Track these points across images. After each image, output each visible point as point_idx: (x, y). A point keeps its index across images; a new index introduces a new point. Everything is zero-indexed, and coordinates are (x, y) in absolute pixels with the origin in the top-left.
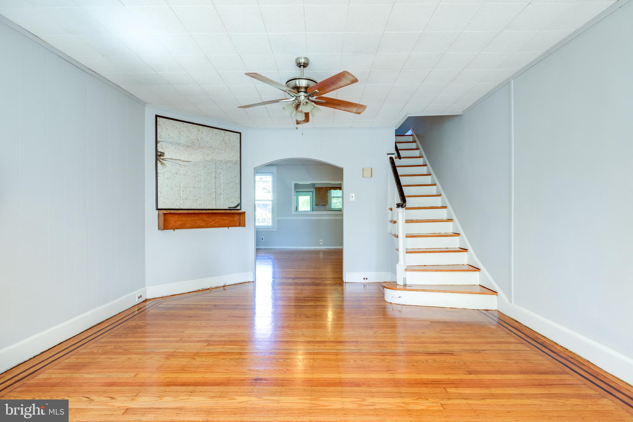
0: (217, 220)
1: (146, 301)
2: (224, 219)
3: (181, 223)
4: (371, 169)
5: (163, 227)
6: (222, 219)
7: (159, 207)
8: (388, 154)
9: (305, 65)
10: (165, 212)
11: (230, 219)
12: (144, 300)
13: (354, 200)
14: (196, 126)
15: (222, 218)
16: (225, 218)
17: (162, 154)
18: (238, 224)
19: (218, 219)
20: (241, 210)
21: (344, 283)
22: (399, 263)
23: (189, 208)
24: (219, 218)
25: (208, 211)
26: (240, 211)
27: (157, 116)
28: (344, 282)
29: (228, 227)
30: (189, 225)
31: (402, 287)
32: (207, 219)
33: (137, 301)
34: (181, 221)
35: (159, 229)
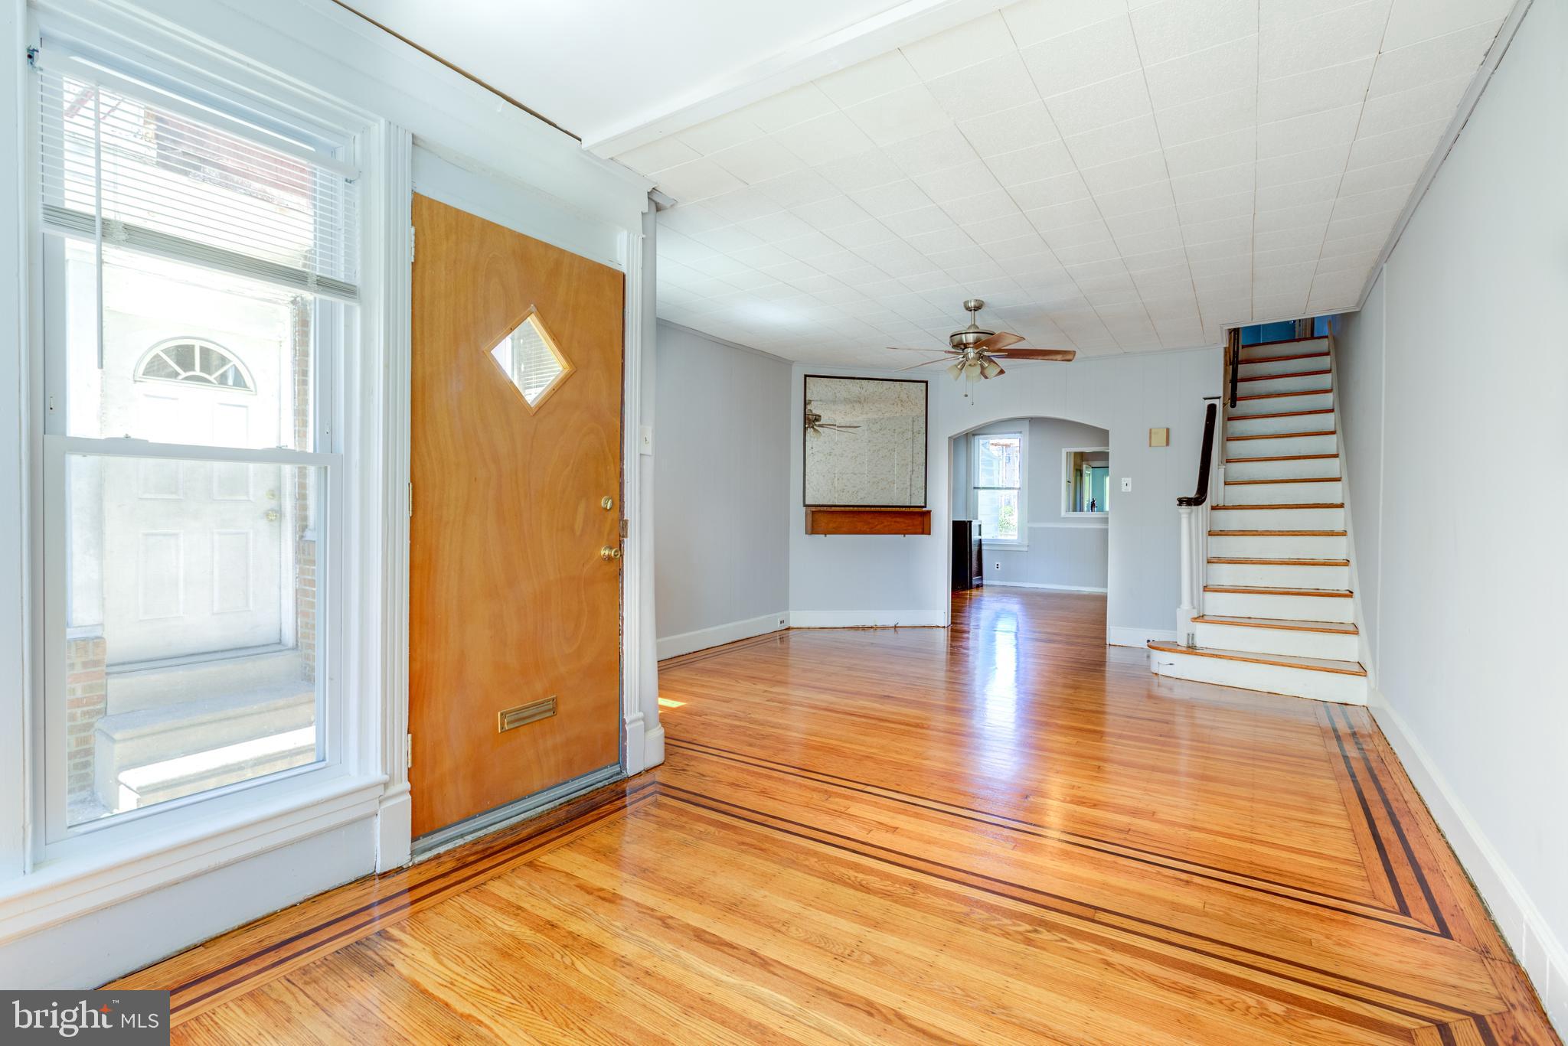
0: (886, 524)
1: (788, 629)
2: (898, 522)
3: (835, 525)
4: (1168, 430)
5: (810, 531)
6: (895, 522)
7: (807, 503)
8: (1205, 399)
9: (977, 308)
10: (814, 509)
11: (907, 521)
12: (786, 627)
13: (1130, 490)
14: (858, 381)
15: (894, 519)
16: (898, 519)
17: (818, 418)
18: (921, 530)
19: (887, 521)
20: (925, 507)
21: (1108, 646)
22: (1182, 606)
23: (847, 504)
24: (889, 519)
25: (873, 509)
26: (924, 509)
27: (806, 376)
28: (1108, 643)
29: (904, 534)
30: (844, 529)
31: (1184, 649)
32: (870, 521)
33: (779, 627)
34: (835, 522)
35: (806, 533)
